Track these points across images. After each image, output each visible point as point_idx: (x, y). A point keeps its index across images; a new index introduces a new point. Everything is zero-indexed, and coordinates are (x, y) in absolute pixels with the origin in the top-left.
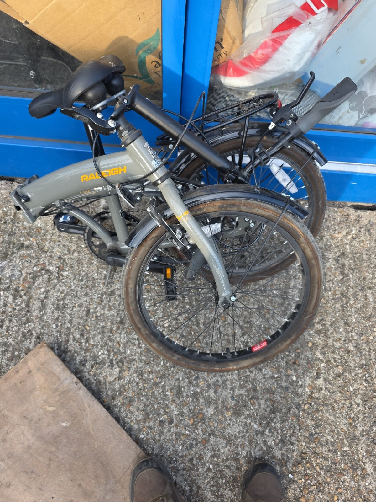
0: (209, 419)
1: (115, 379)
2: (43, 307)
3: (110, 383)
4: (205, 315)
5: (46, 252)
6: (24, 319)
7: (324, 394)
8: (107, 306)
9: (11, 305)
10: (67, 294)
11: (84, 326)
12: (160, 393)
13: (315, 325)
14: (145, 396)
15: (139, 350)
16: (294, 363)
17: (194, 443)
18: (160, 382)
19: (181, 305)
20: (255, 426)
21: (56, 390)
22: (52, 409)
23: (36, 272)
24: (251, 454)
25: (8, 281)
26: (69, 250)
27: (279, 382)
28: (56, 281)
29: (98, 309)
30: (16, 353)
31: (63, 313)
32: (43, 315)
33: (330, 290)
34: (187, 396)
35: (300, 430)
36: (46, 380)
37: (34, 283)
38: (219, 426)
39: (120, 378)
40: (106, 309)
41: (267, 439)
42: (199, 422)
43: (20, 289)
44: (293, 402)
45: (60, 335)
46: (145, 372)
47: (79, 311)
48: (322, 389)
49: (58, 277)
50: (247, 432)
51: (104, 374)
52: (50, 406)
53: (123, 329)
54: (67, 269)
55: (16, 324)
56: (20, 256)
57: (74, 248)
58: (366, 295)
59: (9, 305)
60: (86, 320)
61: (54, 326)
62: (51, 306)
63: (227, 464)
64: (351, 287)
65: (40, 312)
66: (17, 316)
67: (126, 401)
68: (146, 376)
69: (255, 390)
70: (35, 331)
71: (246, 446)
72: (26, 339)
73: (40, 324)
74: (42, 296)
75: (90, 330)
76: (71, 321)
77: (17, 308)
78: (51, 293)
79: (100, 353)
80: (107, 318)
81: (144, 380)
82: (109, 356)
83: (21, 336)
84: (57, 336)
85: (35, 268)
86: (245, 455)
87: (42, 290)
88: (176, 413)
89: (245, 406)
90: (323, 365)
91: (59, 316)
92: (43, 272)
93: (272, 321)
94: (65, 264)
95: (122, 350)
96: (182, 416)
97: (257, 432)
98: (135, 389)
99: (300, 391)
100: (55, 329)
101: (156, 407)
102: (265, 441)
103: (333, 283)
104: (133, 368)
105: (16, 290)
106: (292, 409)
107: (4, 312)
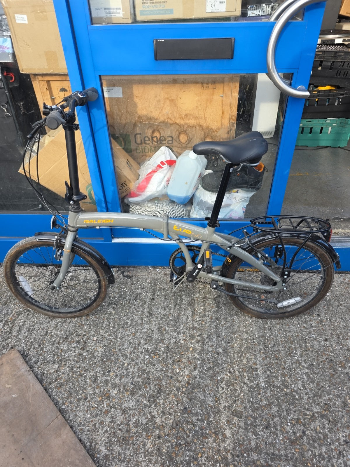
0: (113, 397)
1: (54, 371)
2: (20, 330)
3: (50, 374)
4: (122, 333)
6: (6, 337)
7: (198, 381)
8: (60, 329)
10: (37, 323)
11: (42, 341)
12: (82, 381)
13: (196, 337)
14: (72, 382)
15: (74, 354)
16: (179, 361)
17: (99, 413)
18: (84, 374)
19: (107, 327)
20: (145, 402)
21: (15, 375)
23: (21, 311)
24: (139, 421)
25: (3, 316)
27: (166, 373)
28: (32, 316)
29: (54, 331)
31: (31, 334)
32: (18, 335)
33: (208, 316)
34: (101, 382)
35: (177, 404)
36: (11, 369)
37: (18, 317)
38: (119, 401)
39: (57, 371)
41: (152, 411)
42: (105, 399)
43: (9, 320)
44: (174, 386)
45: (26, 346)
46: (75, 367)
47: (41, 332)
48: (196, 378)
50: (138, 406)
51: (48, 369)
52: (8, 385)
53: (67, 342)
56: (14, 303)
58: (233, 319)
60: (44, 337)
61: (24, 341)
62: (25, 329)
63: (120, 427)
64: (223, 314)
65: (17, 333)
67: (58, 385)
68: (75, 369)
69: (149, 379)
70: (11, 344)
71: (136, 415)
72: (4, 349)
73: (15, 340)
74: (21, 324)
76: (34, 338)
77: (4, 331)
78: (27, 322)
79: (48, 357)
80: (58, 336)
81: (74, 372)
82: (54, 358)
84: (24, 347)
86: (134, 421)
87: (22, 321)
88: (90, 393)
89: (140, 389)
90: (199, 362)
91: (28, 335)
92: (25, 311)
93: (166, 336)
95: (63, 354)
96: (94, 395)
97: (146, 406)
98: (66, 378)
99: (180, 379)
101: (77, 389)
102: (151, 412)
103: (211, 312)
104: (68, 365)
105: (6, 321)
106: (173, 391)
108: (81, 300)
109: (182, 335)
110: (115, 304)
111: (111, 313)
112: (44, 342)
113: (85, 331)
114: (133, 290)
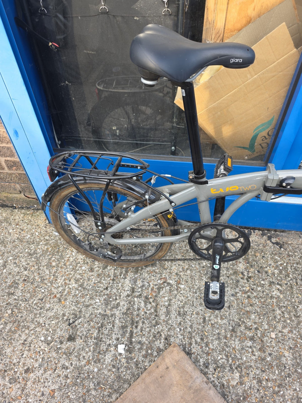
1: (237, 383)
2: (168, 313)
3: (233, 387)
5: (167, 269)
6: (154, 322)
8: (219, 316)
9: (143, 309)
10: (185, 303)
11: (202, 331)
15: (254, 358)
18: (279, 392)
19: (282, 319)
21: (190, 388)
23: (160, 284)
25: (140, 290)
26: (183, 268)
28: (176, 292)
29: (212, 317)
30: (149, 351)
31: (184, 319)
32: (168, 320)
36: (181, 377)
37: (159, 293)
39: (241, 383)
40: (219, 318)
43: (150, 297)
45: (184, 338)
46: (263, 380)
47: (197, 318)
49: (177, 289)
51: (227, 378)
53: (236, 336)
54: (183, 283)
55: (148, 326)
56: (148, 271)
57: (187, 267)
59: (141, 309)
60: (204, 326)
61: (178, 330)
62: (174, 312)
65: (166, 317)
66: (148, 319)
68: (264, 383)
70: (164, 333)
72: (157, 339)
73: (167, 327)
74: (167, 303)
75: (208, 335)
76: (191, 327)
77: (148, 312)
78: (173, 301)
79: (219, 358)
80: (220, 325)
81: (264, 387)
82: (228, 361)
83: (152, 336)
84: (181, 339)
85: (159, 281)
87: (166, 298)
91: (181, 321)
92: (166, 284)
94: (181, 279)
95: (239, 356)
98: (257, 395)
100: (179, 332)
104: (252, 375)
105: (147, 298)
107: (138, 315)
108: (231, 275)
110: (278, 284)
111: (279, 297)
112: (206, 334)
113: (255, 323)
114: (295, 265)
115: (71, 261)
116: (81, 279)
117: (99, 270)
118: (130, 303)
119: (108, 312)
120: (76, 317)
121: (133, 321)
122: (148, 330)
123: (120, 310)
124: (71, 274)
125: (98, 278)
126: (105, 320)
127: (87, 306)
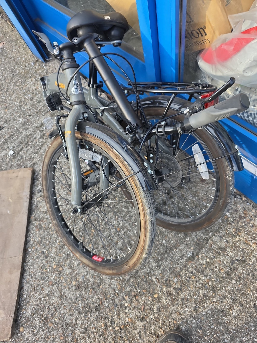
0: (63, 275)
1: (44, 211)
3: (41, 211)
6: (36, 150)
7: (135, 334)
12: (54, 238)
13: (172, 288)
14: (48, 232)
16: (135, 296)
17: (47, 279)
20: (80, 305)
21: (18, 194)
22: (10, 200)
24: (65, 316)
25: (45, 128)
27: (115, 297)
29: (66, 170)
30: (22, 164)
33: (206, 276)
34: (64, 252)
35: (101, 336)
36: (19, 186)
38: (64, 284)
41: (79, 319)
42: (57, 271)
44: (112, 316)
48: (136, 330)
50: (73, 303)
51: (42, 205)
52: (11, 199)
55: (32, 150)
58: (232, 306)
59: (36, 139)
63: (50, 307)
64: (225, 289)
66: (35, 147)
67: (39, 226)
69: (98, 286)
70: (35, 160)
71: (67, 309)
72: (30, 161)
73: (39, 158)
83: (29, 157)
86: (62, 313)
88: (52, 255)
89: (85, 289)
90: (152, 317)
96: (54, 260)
97: (78, 310)
98: (47, 224)
99: (122, 315)
101: (47, 242)
102: (77, 318)
103: (213, 274)
105: (44, 135)
106: (107, 320)
107: (32, 141)
109: (160, 272)
115: (27, 87)
116: (23, 101)
117: (35, 102)
118: (34, 132)
119: (21, 130)
120: (6, 122)
121: (27, 143)
122: (30, 152)
123: (26, 133)
124: (21, 96)
125: (31, 106)
126: (16, 133)
127: (14, 120)
